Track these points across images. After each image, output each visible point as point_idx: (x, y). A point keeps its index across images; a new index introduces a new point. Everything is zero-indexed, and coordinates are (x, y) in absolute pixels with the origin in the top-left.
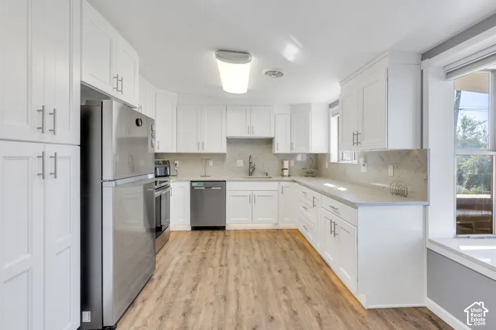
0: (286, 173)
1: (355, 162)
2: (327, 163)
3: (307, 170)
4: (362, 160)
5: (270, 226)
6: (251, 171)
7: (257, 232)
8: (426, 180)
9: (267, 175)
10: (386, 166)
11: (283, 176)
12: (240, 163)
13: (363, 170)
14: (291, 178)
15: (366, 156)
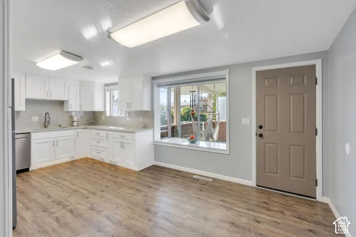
0: (75, 124)
1: (123, 116)
2: (103, 117)
3: (90, 121)
4: (127, 115)
5: (68, 159)
6: (46, 125)
7: (60, 165)
8: (153, 121)
9: (60, 126)
10: (139, 117)
11: (73, 126)
12: (36, 119)
13: (128, 119)
14: (79, 127)
15: (129, 113)
